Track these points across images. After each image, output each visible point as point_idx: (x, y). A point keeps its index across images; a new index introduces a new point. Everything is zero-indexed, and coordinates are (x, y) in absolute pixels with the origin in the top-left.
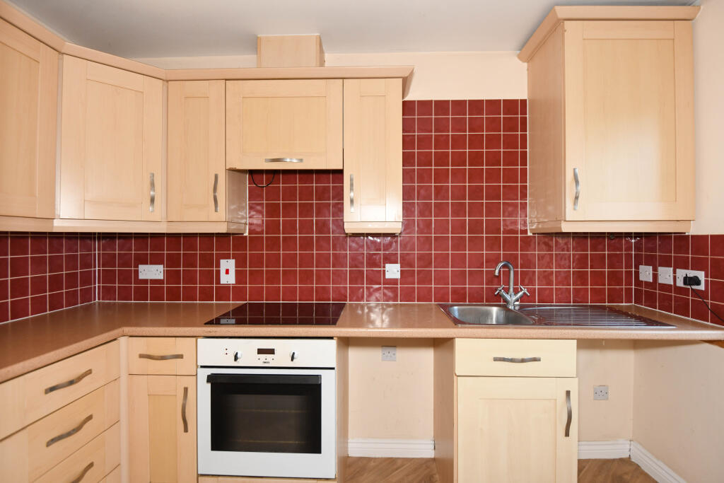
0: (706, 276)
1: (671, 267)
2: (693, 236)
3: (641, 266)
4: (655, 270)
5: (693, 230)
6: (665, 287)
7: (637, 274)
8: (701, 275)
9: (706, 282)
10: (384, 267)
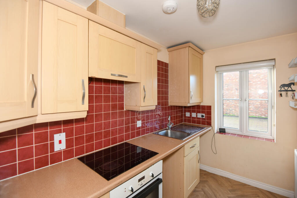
0: (205, 115)
1: (195, 112)
2: (202, 106)
3: (186, 113)
4: (190, 113)
5: (202, 104)
6: (193, 118)
7: (185, 115)
8: (204, 115)
9: (205, 116)
10: (136, 123)
